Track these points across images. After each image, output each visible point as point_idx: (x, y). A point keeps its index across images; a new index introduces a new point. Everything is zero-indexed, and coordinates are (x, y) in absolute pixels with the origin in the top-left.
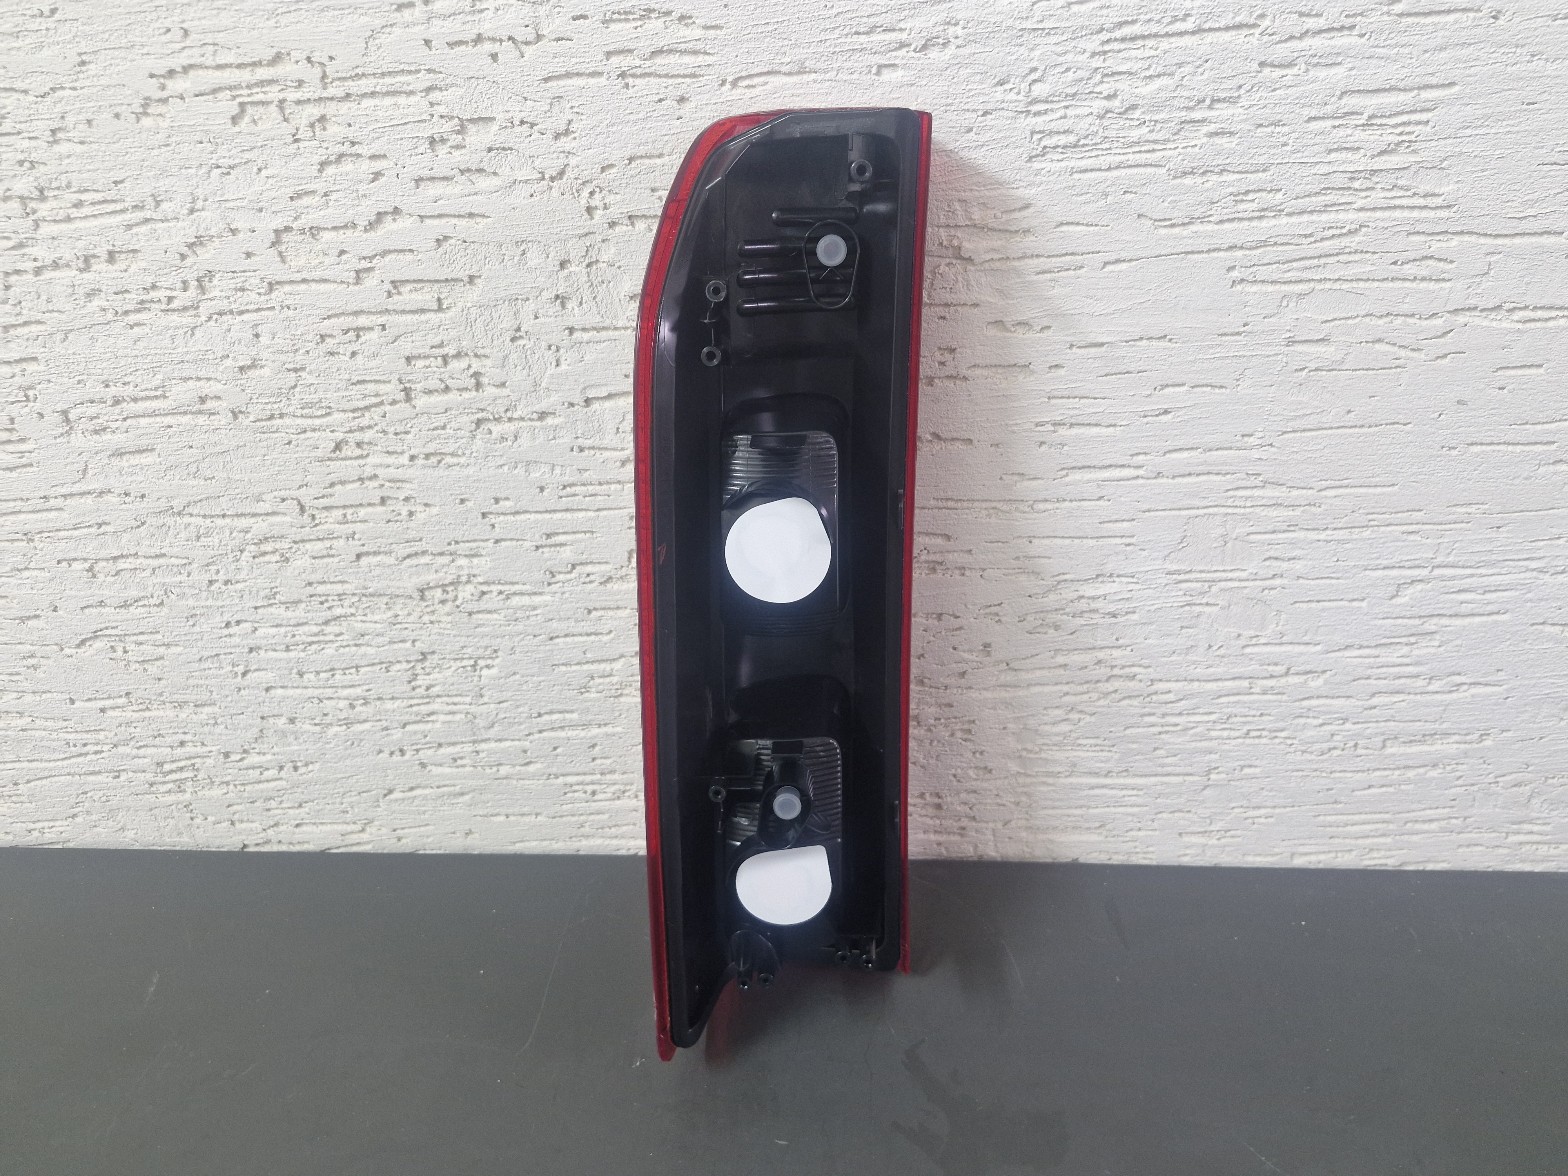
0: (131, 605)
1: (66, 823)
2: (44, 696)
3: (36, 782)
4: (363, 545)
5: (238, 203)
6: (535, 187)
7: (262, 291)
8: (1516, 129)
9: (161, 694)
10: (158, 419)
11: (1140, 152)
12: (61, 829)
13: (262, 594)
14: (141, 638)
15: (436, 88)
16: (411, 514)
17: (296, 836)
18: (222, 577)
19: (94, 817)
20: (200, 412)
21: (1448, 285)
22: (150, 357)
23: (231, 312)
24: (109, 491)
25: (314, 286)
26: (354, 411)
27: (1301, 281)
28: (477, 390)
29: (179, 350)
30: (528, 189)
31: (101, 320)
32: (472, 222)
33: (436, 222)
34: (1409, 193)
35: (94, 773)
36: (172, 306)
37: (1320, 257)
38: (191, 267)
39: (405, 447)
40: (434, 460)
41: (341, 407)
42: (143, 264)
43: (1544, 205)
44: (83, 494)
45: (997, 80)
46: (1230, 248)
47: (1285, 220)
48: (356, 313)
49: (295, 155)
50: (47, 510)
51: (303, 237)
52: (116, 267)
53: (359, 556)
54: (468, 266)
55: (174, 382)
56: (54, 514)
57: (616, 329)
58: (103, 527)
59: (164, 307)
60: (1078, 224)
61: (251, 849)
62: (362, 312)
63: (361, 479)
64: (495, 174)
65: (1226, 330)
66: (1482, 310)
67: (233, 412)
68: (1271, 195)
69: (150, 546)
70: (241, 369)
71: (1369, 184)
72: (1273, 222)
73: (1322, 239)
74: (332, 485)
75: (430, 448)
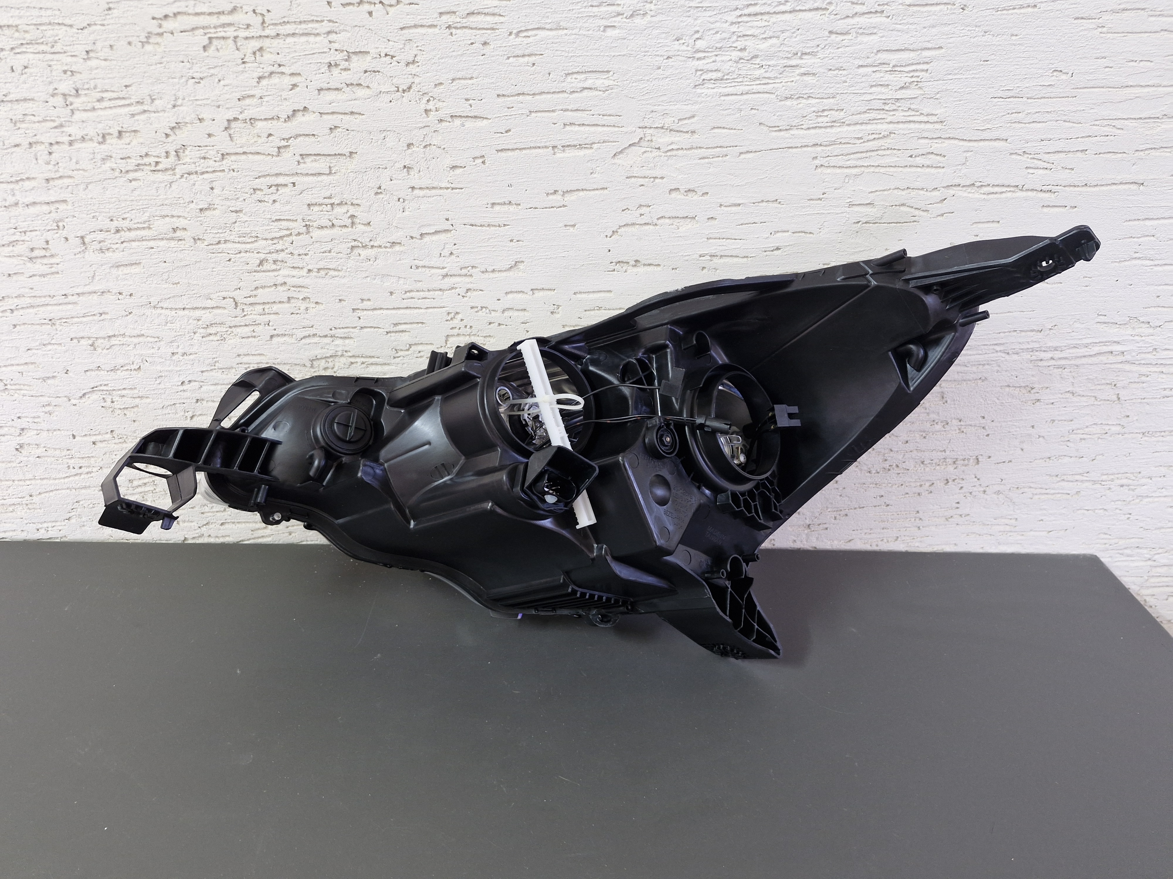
0: (118, 369)
1: (63, 523)
2: (55, 433)
3: (45, 494)
4: (275, 330)
5: (205, 102)
6: (393, 96)
7: (217, 159)
8: (978, 76)
9: (135, 432)
10: (144, 243)
11: (760, 84)
12: (60, 528)
13: (207, 362)
14: (124, 392)
15: (333, 32)
16: (307, 309)
17: (221, 531)
18: (180, 351)
19: (84, 519)
20: (172, 239)
21: (943, 170)
22: (141, 201)
23: (196, 173)
24: (109, 291)
25: (250, 156)
26: (272, 239)
27: (856, 167)
28: (352, 227)
29: (161, 197)
30: (388, 98)
31: (111, 176)
32: (352, 117)
33: (330, 117)
34: (918, 113)
35: (85, 488)
36: (158, 168)
37: (867, 151)
38: (172, 142)
39: (304, 264)
40: (323, 273)
41: (265, 237)
42: (141, 140)
43: (996, 123)
44: (90, 293)
45: (674, 38)
46: (814, 145)
47: (846, 128)
48: (277, 175)
49: (243, 72)
50: (66, 303)
51: (245, 125)
52: (123, 141)
53: (272, 337)
54: (349, 146)
55: (156, 218)
56: (70, 306)
57: (441, 188)
58: (103, 315)
59: (153, 168)
60: (724, 128)
61: (190, 542)
62: (280, 174)
63: (275, 285)
64: (368, 87)
65: (812, 197)
66: (964, 186)
67: (194, 239)
68: (838, 113)
69: (134, 329)
70: (201, 210)
71: (895, 107)
72: (839, 129)
73: (868, 141)
74: (257, 288)
75: (321, 265)
